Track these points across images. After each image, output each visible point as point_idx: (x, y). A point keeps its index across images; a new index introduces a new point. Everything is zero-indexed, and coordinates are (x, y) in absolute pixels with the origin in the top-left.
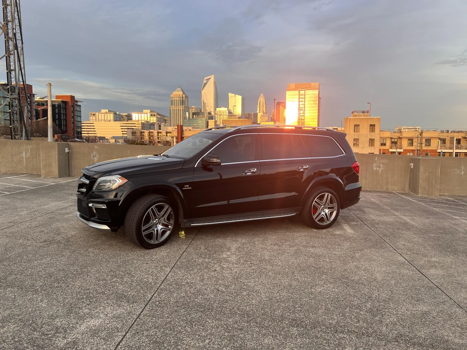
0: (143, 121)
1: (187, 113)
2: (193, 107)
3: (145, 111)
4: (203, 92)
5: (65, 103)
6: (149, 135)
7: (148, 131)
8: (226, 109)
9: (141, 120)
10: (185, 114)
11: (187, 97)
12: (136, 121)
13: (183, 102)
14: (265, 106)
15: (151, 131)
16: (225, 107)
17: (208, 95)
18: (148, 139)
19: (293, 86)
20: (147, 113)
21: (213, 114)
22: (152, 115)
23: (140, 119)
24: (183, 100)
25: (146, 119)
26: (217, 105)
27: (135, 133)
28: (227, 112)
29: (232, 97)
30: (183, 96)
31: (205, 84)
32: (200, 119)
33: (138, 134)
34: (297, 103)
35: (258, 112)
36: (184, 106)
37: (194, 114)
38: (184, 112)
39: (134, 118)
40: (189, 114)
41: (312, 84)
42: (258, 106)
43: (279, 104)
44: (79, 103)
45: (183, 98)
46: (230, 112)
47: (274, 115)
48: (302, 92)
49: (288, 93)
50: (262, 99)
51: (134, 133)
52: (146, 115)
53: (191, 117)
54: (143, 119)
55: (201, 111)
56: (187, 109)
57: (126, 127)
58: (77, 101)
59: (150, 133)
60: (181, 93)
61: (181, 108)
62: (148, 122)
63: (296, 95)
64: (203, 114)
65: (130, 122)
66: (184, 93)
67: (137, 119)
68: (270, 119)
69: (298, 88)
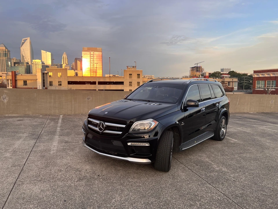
1: (9, 62)
2: (14, 58)
4: (22, 48)
8: (40, 61)
10: (8, 63)
11: (9, 51)
13: (6, 55)
14: (67, 60)
16: (39, 59)
17: (26, 50)
19: (86, 48)
21: (30, 63)
24: (6, 53)
26: (33, 58)
28: (41, 63)
29: (44, 53)
30: (5, 50)
31: (23, 43)
32: (20, 67)
34: (89, 59)
35: (62, 63)
36: (7, 57)
37: (15, 63)
38: (7, 61)
40: (11, 63)
41: (98, 49)
42: (63, 60)
43: (76, 59)
45: (5, 52)
46: (43, 63)
47: (73, 66)
48: (92, 53)
49: (83, 53)
50: (65, 56)
53: (13, 65)
55: (20, 61)
56: (10, 59)
60: (4, 48)
61: (5, 58)
63: (88, 54)
64: (23, 63)
66: (6, 48)
68: (71, 69)
69: (89, 50)
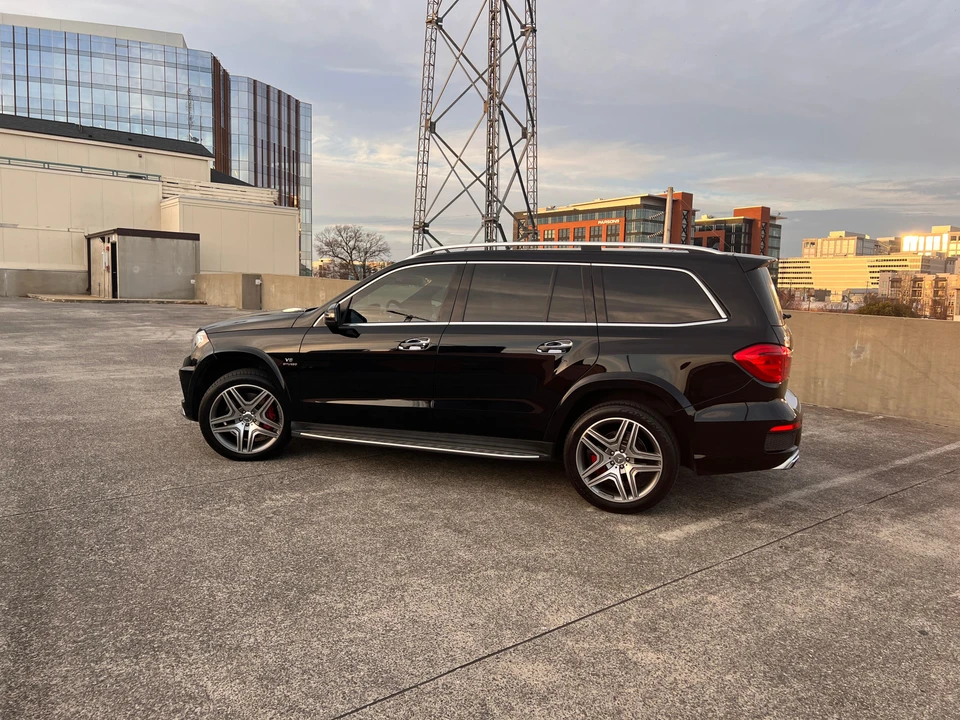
0: (927, 254)
3: (935, 229)
5: (749, 222)
6: (936, 286)
7: (933, 277)
9: (924, 251)
12: (907, 253)
15: (941, 275)
18: (932, 295)
20: (941, 235)
22: (953, 238)
23: (921, 248)
25: (937, 248)
27: (899, 281)
33: (907, 284)
39: (905, 248)
44: (778, 222)
51: (895, 282)
52: (938, 238)
54: (929, 248)
57: (878, 269)
58: (774, 218)
59: (937, 280)
62: (940, 255)
65: (893, 256)
67: (914, 249)
